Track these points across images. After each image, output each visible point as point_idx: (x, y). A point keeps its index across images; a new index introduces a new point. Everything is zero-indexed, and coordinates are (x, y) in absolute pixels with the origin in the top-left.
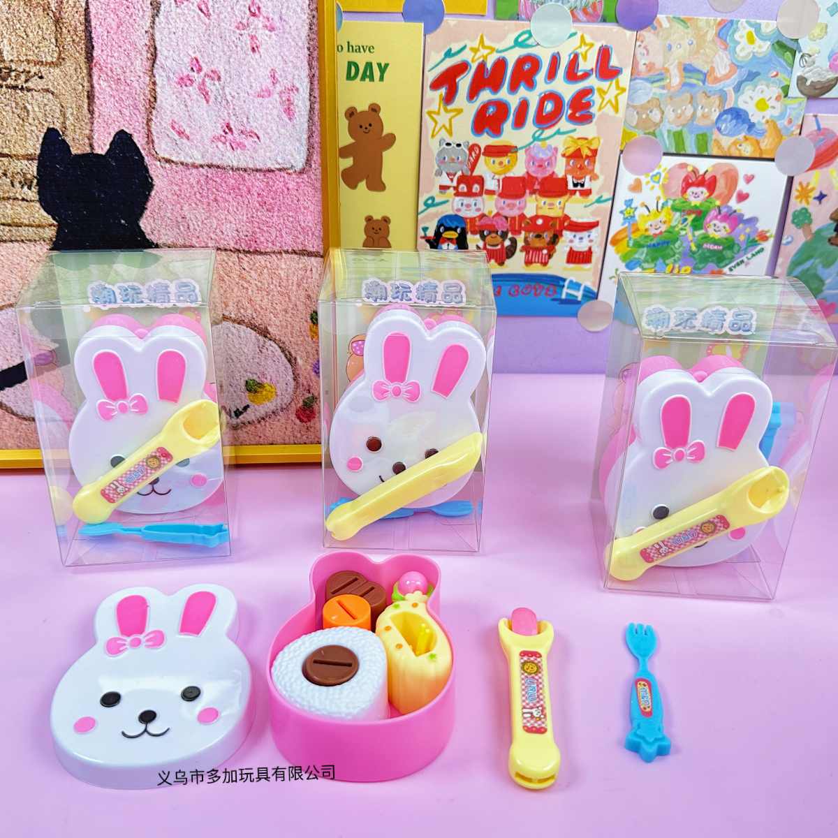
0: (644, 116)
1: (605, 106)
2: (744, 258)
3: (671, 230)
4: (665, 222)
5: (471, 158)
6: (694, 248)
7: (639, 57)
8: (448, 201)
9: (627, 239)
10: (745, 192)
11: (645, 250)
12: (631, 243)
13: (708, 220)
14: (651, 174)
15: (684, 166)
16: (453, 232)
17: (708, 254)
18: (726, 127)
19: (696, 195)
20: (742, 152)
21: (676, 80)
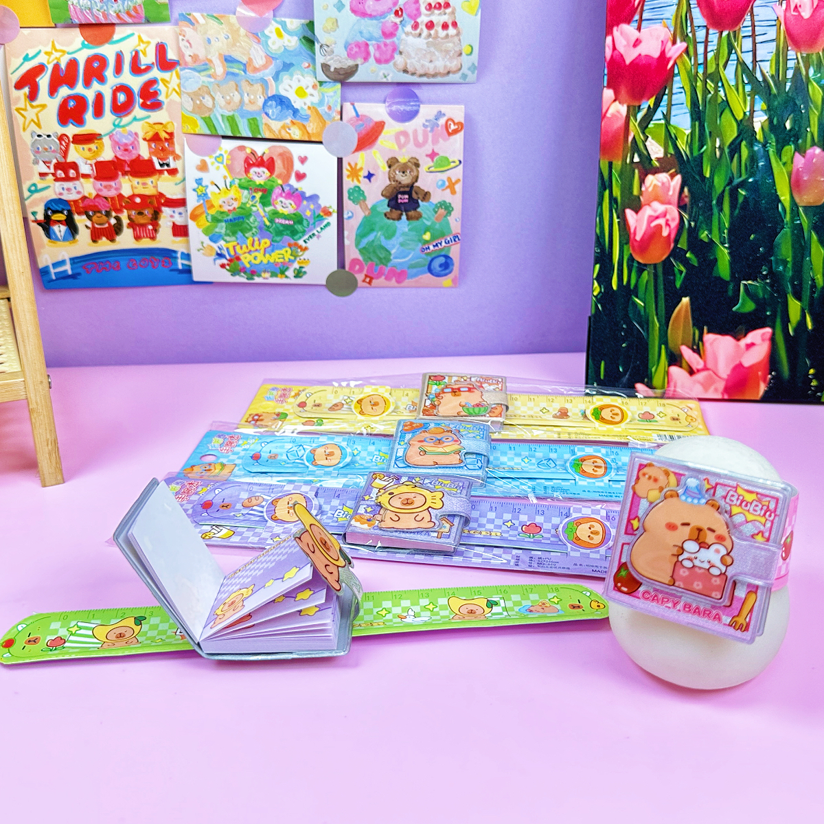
0: (198, 102)
1: (171, 94)
2: (315, 232)
3: (243, 206)
4: (236, 199)
5: (62, 147)
6: (268, 223)
7: (183, 49)
8: (49, 187)
9: (205, 215)
10: (302, 172)
11: (224, 224)
12: (209, 218)
13: (275, 197)
14: (214, 155)
15: (242, 148)
16: (60, 215)
17: (281, 228)
18: (273, 112)
19: (258, 175)
20: (292, 135)
21: (219, 69)
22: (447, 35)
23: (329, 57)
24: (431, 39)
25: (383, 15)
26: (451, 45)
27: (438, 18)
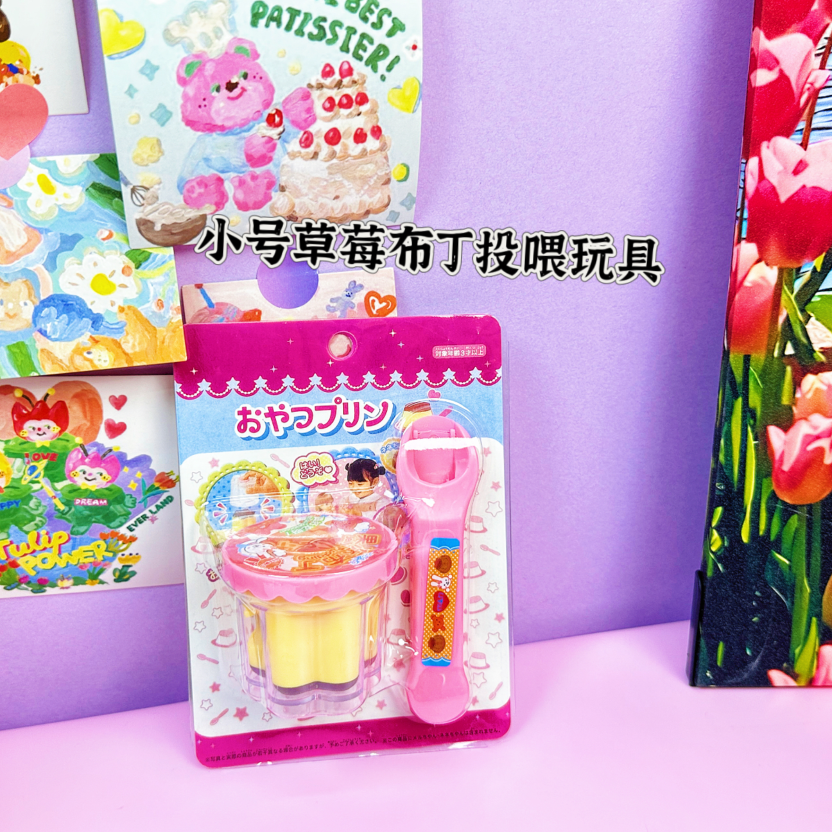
6: (62, 507)
13: (71, 466)
18: (53, 326)
20: (95, 362)
22: (364, 153)
23: (149, 208)
24: (335, 161)
25: (245, 124)
26: (371, 167)
27: (347, 122)
